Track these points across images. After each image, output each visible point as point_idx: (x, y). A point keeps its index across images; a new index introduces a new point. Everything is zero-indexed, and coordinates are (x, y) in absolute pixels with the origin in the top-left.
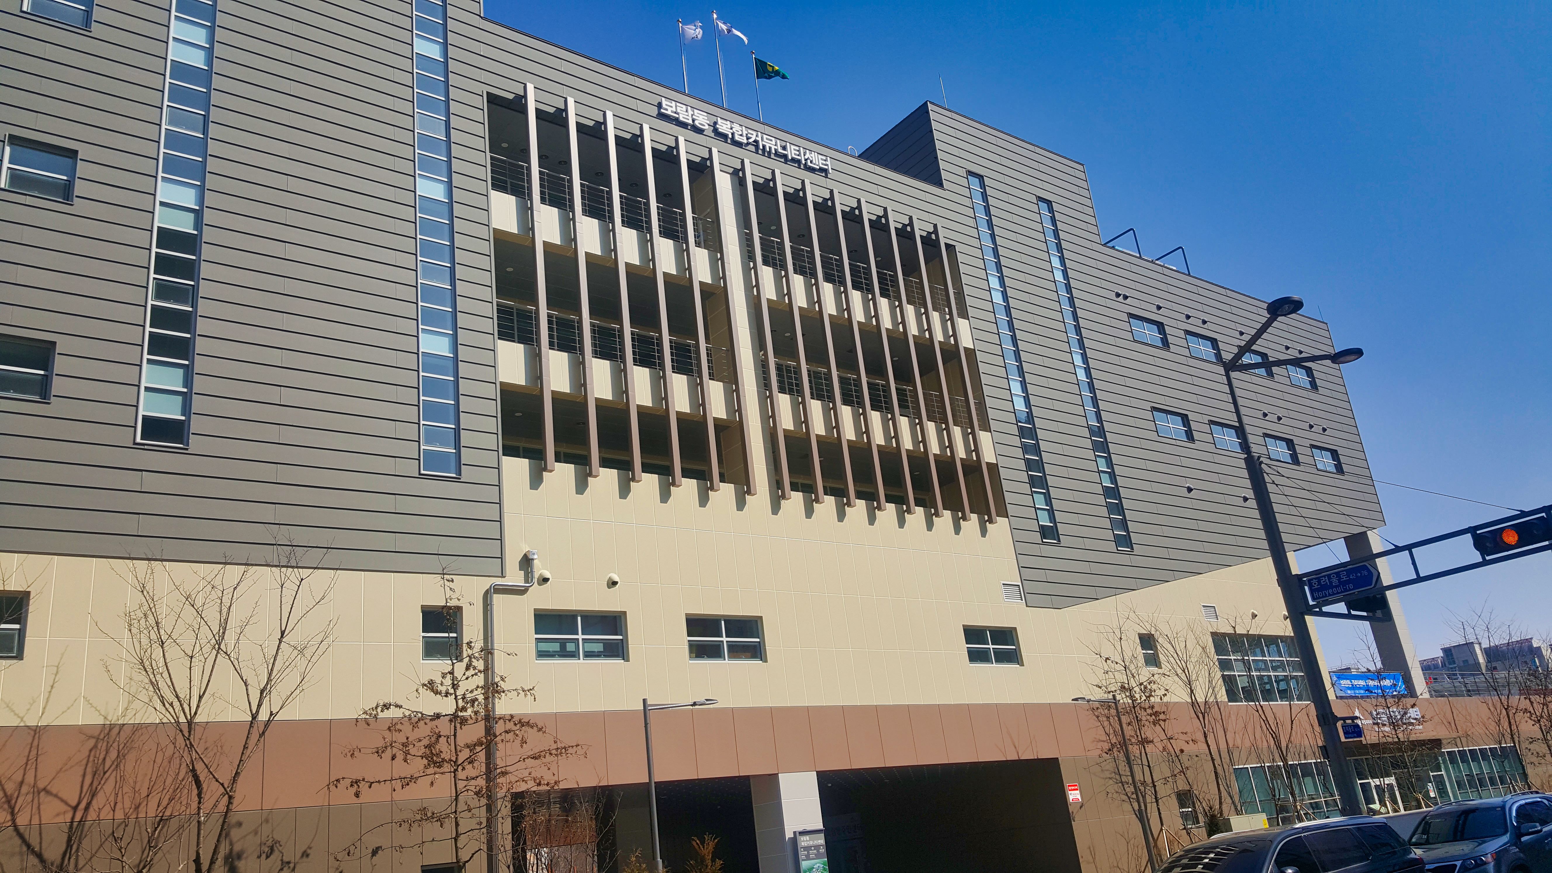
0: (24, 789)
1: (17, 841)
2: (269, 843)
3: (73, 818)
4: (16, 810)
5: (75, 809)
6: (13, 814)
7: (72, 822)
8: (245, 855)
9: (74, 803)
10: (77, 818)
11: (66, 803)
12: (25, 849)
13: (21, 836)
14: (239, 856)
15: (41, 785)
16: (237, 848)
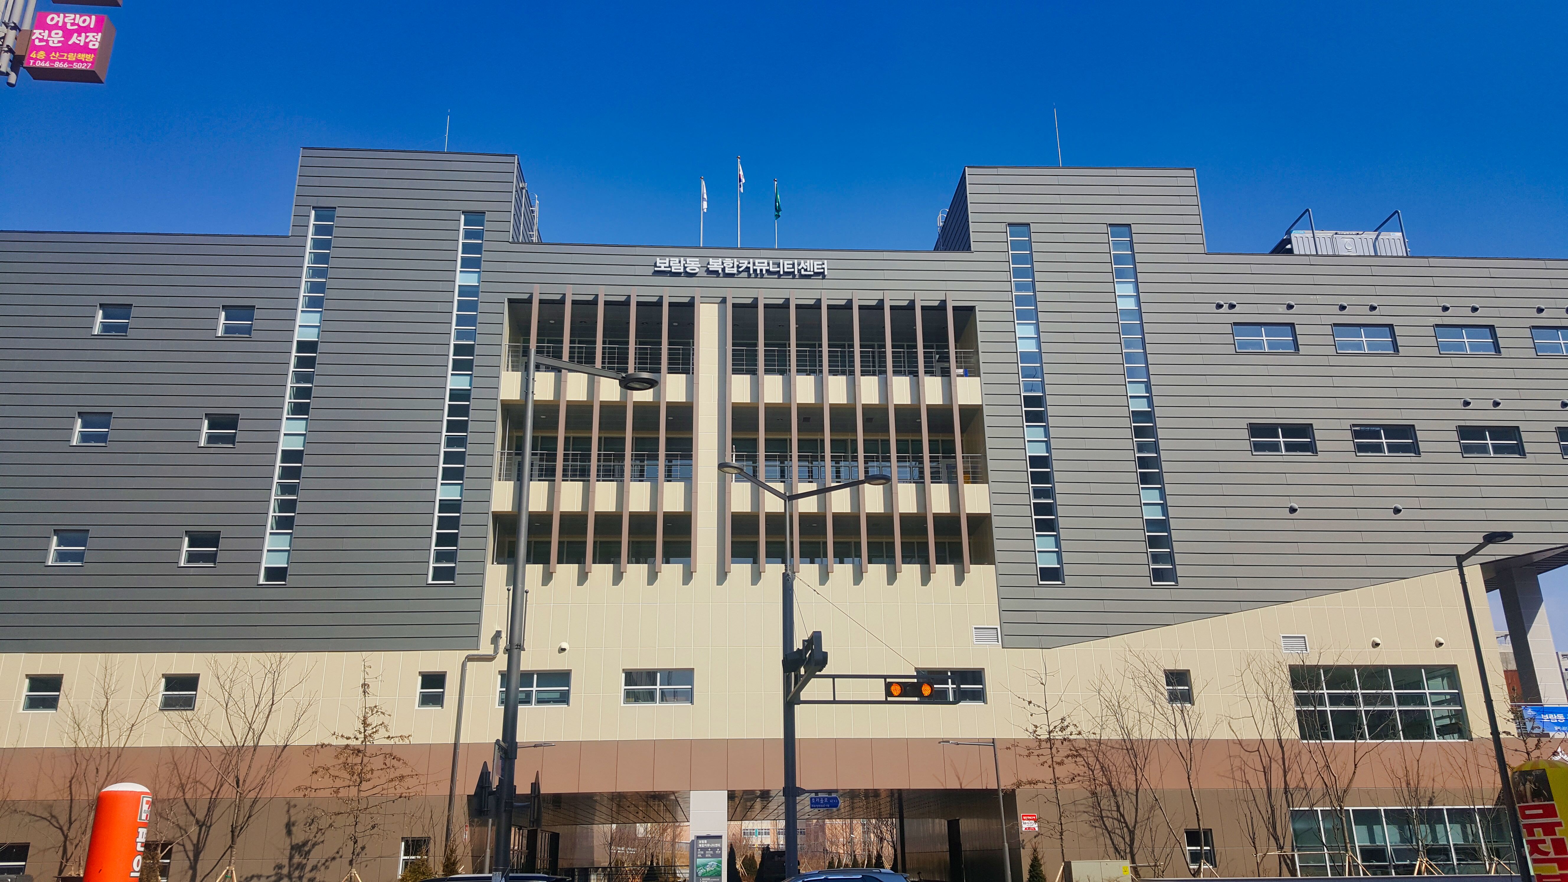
0: (191, 780)
1: (185, 808)
2: (312, 817)
3: (211, 797)
4: (186, 791)
5: (213, 792)
6: (184, 793)
7: (211, 798)
8: (296, 824)
9: (212, 789)
10: (214, 797)
11: (210, 790)
12: (188, 811)
13: (187, 804)
14: (294, 825)
15: (198, 779)
16: (293, 819)
